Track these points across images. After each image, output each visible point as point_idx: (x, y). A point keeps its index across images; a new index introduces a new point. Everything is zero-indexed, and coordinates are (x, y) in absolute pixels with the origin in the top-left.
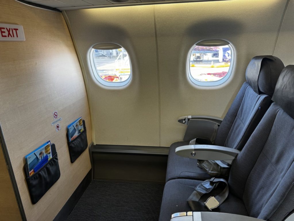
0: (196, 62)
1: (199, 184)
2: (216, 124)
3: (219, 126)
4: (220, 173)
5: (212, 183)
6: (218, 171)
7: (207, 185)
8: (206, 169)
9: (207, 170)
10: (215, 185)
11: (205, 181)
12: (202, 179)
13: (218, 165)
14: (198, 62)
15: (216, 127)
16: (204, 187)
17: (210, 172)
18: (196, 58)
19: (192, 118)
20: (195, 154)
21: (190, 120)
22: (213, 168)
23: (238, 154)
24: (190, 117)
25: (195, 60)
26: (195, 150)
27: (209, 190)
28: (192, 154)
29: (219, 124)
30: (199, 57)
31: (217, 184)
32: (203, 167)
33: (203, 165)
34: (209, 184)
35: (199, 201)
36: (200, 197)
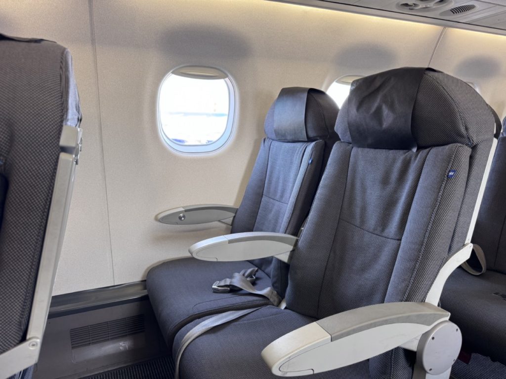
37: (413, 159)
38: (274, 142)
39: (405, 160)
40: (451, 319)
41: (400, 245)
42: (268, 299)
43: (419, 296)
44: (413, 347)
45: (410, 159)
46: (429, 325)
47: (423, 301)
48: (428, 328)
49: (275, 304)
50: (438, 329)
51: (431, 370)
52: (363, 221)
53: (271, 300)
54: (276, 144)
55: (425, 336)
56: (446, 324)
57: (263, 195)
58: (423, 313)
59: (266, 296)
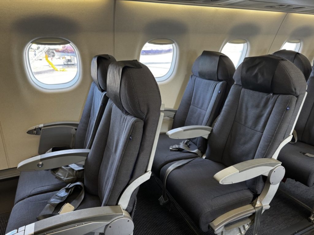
0: (67, 66)
1: (53, 195)
2: (73, 128)
3: (76, 129)
4: (76, 177)
5: (67, 190)
6: (74, 176)
7: (63, 193)
8: (60, 177)
9: (62, 178)
10: (70, 190)
11: (60, 191)
12: (58, 189)
13: (73, 170)
14: (69, 66)
15: (73, 131)
16: (58, 196)
17: (65, 179)
18: (67, 61)
19: (44, 127)
20: (42, 164)
21: (42, 129)
22: (68, 175)
23: (89, 153)
24: (41, 126)
25: (66, 63)
26: (41, 160)
27: (64, 198)
28: (38, 165)
29: (76, 128)
30: (69, 61)
31: (72, 190)
32: (58, 176)
33: (58, 175)
34: (65, 192)
35: (52, 213)
36: (54, 208)
37: (271, 98)
38: (197, 78)
39: (267, 98)
40: (282, 165)
41: (262, 134)
42: (197, 154)
43: (270, 156)
44: (267, 175)
45: (269, 99)
46: (273, 167)
47: (271, 158)
48: (273, 168)
49: (200, 156)
50: (276, 168)
51: (272, 183)
52: (245, 123)
53: (199, 155)
54: (199, 79)
55: (271, 171)
56: (279, 167)
57: (190, 104)
58: (271, 162)
59: (196, 153)
